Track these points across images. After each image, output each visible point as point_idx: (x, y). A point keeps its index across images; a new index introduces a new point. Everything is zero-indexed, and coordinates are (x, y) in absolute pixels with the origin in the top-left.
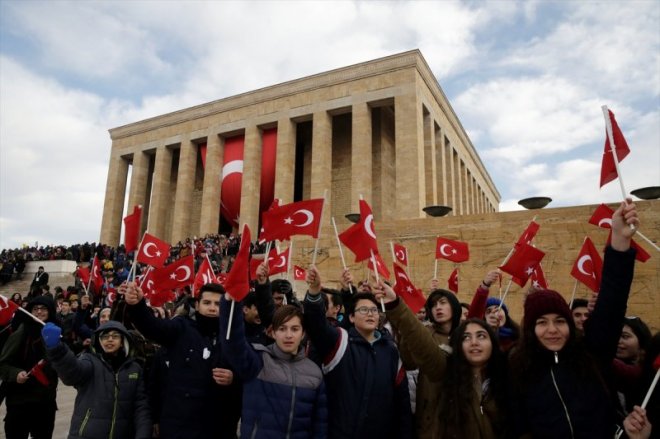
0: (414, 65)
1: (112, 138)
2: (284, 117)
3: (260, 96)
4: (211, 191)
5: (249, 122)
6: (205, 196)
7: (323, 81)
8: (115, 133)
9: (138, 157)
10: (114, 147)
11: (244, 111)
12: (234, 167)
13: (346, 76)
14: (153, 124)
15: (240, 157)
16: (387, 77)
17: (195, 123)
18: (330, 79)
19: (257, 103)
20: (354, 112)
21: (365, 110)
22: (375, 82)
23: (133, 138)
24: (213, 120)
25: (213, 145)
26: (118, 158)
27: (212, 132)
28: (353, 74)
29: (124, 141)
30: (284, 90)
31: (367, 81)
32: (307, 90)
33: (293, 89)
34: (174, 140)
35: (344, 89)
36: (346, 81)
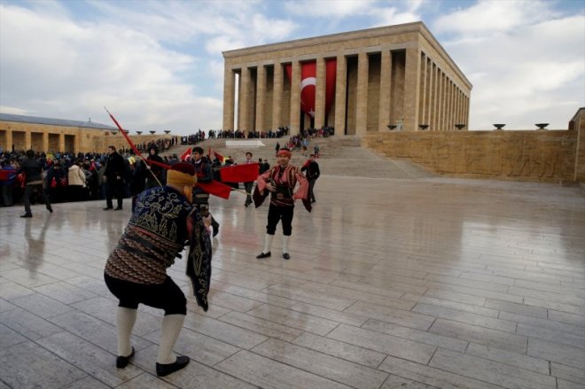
0: (418, 31)
1: (225, 57)
2: (341, 54)
3: (325, 40)
4: (296, 95)
5: (319, 56)
6: (292, 98)
7: (364, 34)
8: (227, 55)
9: (245, 71)
10: (226, 64)
11: (315, 48)
12: (309, 81)
13: (379, 33)
14: (254, 51)
15: (314, 76)
16: (402, 36)
17: (283, 53)
18: (369, 34)
19: (323, 43)
20: (383, 55)
21: (389, 54)
22: (395, 38)
23: (240, 58)
24: (295, 52)
25: (296, 69)
26: (230, 71)
27: (295, 59)
28: (383, 32)
29: (234, 60)
30: (341, 38)
31: (390, 37)
32: (355, 39)
33: (346, 37)
34: (270, 62)
35: (377, 41)
36: (378, 36)
